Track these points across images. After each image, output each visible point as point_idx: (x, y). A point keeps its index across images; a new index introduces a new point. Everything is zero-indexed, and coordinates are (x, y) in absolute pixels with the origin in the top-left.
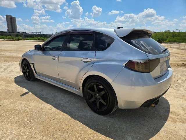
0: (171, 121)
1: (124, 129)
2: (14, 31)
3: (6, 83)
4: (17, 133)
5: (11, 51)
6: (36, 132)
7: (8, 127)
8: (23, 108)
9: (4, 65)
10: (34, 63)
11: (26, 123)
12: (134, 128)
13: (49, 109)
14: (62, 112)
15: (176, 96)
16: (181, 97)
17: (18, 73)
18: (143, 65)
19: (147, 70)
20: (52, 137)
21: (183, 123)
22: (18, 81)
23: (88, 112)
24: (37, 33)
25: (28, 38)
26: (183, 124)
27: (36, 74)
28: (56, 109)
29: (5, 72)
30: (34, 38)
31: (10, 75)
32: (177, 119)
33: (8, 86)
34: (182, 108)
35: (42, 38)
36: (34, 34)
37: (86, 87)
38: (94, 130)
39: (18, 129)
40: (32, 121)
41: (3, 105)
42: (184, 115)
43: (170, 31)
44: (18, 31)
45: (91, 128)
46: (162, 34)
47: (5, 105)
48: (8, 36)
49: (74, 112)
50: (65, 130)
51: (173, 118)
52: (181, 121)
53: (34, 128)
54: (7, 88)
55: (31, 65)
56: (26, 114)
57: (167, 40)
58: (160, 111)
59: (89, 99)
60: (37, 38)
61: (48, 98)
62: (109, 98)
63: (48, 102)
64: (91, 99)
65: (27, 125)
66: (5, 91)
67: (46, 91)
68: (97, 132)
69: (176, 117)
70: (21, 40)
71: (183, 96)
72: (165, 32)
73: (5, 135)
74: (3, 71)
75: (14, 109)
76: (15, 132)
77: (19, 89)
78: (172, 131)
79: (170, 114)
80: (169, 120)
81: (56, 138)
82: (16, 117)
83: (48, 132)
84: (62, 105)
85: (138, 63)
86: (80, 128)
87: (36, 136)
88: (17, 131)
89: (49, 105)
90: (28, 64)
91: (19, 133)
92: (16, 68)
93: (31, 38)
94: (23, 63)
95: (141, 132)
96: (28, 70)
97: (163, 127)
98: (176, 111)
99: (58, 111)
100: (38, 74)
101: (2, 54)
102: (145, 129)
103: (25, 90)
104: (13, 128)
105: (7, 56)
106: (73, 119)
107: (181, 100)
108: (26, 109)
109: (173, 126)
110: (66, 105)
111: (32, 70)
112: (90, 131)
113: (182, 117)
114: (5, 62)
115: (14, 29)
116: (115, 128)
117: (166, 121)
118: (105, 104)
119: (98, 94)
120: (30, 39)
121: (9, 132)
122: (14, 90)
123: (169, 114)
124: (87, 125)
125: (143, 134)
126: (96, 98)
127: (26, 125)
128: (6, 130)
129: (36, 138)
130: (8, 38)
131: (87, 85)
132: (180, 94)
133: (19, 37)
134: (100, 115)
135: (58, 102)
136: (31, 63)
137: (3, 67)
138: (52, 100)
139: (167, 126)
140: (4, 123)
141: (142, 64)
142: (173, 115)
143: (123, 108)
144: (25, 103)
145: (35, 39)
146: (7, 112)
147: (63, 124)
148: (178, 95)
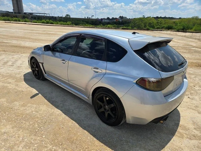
0: (178, 136)
1: (130, 142)
2: (20, 12)
3: (15, 81)
4: (29, 141)
5: (18, 38)
6: (46, 140)
7: (20, 133)
8: (34, 113)
9: (12, 58)
10: (43, 63)
11: (37, 130)
12: (140, 142)
13: (58, 115)
14: (71, 120)
15: (189, 107)
16: (194, 108)
17: (27, 68)
18: (155, 84)
19: (159, 89)
20: (61, 147)
21: (190, 139)
22: (27, 79)
23: (97, 121)
24: (46, 15)
25: (36, 21)
26: (190, 141)
27: (46, 74)
28: (65, 116)
29: (14, 67)
30: (42, 21)
31: (19, 71)
32: (185, 135)
33: (17, 85)
34: (193, 121)
35: (51, 21)
36: (42, 16)
37: (96, 97)
38: (101, 142)
39: (30, 136)
40: (42, 128)
41: (14, 108)
42: (193, 130)
43: (198, 17)
44: (24, 12)
45: (98, 140)
46: (189, 20)
47: (16, 108)
48: (14, 17)
49: (83, 120)
50: (73, 140)
51: (181, 132)
52: (189, 137)
53: (44, 136)
54: (16, 88)
55: (41, 65)
56: (37, 120)
57: (194, 29)
58: (169, 124)
59: (98, 109)
60: (46, 20)
61: (58, 102)
62: (118, 111)
63: (57, 107)
64: (100, 109)
65: (38, 133)
66: (15, 91)
67: (55, 94)
68: (104, 145)
69: (184, 132)
70: (28, 22)
71: (197, 107)
72: (193, 18)
73: (17, 142)
74: (12, 66)
75: (25, 113)
76: (26, 139)
77: (29, 89)
78: (177, 148)
79: (179, 128)
80: (177, 136)
81: (65, 149)
82: (27, 123)
83: (57, 141)
84: (71, 111)
85: (149, 82)
86: (88, 139)
87: (46, 145)
88: (28, 138)
89: (58, 110)
90: (37, 63)
91: (30, 141)
92: (24, 61)
93: (39, 21)
94: (32, 61)
95: (146, 147)
96: (37, 69)
97: (169, 143)
98: (186, 125)
99: (67, 118)
100: (47, 74)
101: (9, 42)
102: (151, 144)
103: (35, 91)
104: (25, 135)
105: (15, 45)
106: (81, 128)
107: (194, 111)
108: (36, 113)
109: (179, 143)
110: (75, 111)
111: (41, 69)
112: (97, 142)
113: (190, 132)
114: (12, 54)
115: (20, 9)
116: (121, 141)
117: (174, 136)
118: (113, 116)
119: (107, 105)
120: (37, 22)
121: (21, 139)
122: (23, 90)
123: (177, 129)
124: (94, 136)
125: (148, 150)
126: (105, 109)
127: (36, 132)
128: (19, 137)
129: (46, 147)
130: (14, 20)
131: (96, 95)
132: (194, 104)
133: (26, 19)
134: (108, 126)
135: (67, 107)
136: (40, 63)
137: (12, 60)
138: (62, 105)
139: (174, 142)
140: (16, 129)
141: (153, 82)
142: (182, 129)
143: (131, 122)
144: (36, 107)
145: (43, 23)
146: (18, 116)
147: (71, 133)
148: (191, 105)
